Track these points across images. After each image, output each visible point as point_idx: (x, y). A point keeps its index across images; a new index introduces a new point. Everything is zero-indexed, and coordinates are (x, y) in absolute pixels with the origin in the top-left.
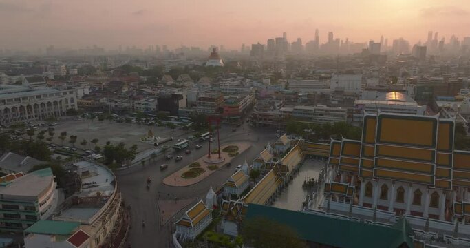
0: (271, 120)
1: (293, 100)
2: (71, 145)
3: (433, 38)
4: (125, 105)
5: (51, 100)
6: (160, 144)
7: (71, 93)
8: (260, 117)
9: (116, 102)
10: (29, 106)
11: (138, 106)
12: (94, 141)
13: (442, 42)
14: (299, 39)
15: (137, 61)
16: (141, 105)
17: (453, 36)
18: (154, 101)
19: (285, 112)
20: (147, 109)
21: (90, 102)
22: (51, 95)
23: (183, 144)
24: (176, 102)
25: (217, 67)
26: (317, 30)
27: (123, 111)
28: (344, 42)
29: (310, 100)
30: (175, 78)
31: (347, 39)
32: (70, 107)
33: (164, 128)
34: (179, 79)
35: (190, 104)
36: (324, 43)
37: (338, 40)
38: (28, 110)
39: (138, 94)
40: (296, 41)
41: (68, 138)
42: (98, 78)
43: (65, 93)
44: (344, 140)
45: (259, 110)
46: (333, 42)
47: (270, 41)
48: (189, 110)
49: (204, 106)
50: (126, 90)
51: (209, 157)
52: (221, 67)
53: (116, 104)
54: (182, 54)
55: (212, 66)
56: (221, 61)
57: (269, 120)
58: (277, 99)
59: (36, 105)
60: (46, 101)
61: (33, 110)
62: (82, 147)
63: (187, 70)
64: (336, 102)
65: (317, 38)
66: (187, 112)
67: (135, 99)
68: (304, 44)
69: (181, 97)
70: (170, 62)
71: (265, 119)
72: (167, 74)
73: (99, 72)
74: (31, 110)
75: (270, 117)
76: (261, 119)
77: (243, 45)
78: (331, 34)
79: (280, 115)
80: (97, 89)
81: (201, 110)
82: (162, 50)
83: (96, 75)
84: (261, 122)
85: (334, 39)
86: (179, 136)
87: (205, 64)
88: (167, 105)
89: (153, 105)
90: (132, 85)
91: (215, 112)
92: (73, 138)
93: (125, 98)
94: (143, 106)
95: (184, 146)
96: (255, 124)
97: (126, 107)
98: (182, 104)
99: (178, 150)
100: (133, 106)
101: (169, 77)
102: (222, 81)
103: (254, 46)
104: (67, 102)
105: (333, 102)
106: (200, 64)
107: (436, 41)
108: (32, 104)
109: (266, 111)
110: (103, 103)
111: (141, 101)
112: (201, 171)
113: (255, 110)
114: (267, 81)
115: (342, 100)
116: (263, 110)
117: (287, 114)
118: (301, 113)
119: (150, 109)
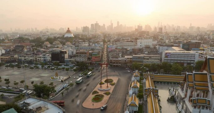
1: (125, 52)
2: (7, 85)
3: (160, 25)
4: (31, 58)
6: (65, 80)
9: (25, 57)
11: (39, 58)
12: (22, 82)
14: (104, 25)
15: (25, 35)
16: (41, 57)
18: (48, 55)
20: (45, 60)
21: (8, 57)
24: (63, 55)
25: (70, 37)
26: (111, 21)
27: (30, 62)
28: (124, 26)
29: (134, 52)
30: (51, 43)
33: (61, 71)
34: (54, 43)
35: (70, 57)
39: (37, 52)
40: (103, 25)
41: (3, 80)
42: (7, 44)
45: (114, 58)
47: (92, 25)
48: (71, 60)
49: (80, 57)
51: (101, 87)
52: (73, 37)
53: (25, 58)
54: (48, 32)
55: (68, 37)
56: (72, 35)
57: (119, 63)
58: (119, 52)
63: (55, 39)
64: (147, 53)
65: (112, 24)
66: (70, 61)
67: (36, 55)
68: (106, 27)
69: (66, 52)
70: (43, 36)
71: (117, 63)
72: (46, 41)
73: (6, 41)
75: (120, 62)
76: (114, 63)
77: (77, 28)
78: (118, 23)
79: (125, 61)
80: (8, 50)
81: (78, 59)
83: (5, 43)
84: (115, 64)
85: (120, 24)
86: (73, 75)
87: (64, 36)
89: (49, 57)
91: (87, 60)
92: (7, 81)
93: (30, 54)
94: (42, 59)
96: (111, 66)
97: (31, 60)
98: (66, 56)
99: (78, 84)
100: (36, 59)
101: (47, 43)
102: (80, 44)
103: (84, 27)
105: (145, 53)
106: (61, 36)
107: (162, 26)
109: (118, 58)
110: (16, 58)
111: (41, 56)
112: (102, 96)
113: (111, 58)
114: (102, 43)
115: (150, 51)
116: (116, 58)
117: (129, 59)
118: (137, 59)
119: (47, 60)
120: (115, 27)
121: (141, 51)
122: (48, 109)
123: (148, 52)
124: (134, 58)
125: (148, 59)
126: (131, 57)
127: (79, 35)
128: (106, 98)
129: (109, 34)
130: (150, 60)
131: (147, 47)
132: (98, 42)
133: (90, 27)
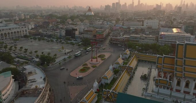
0: (119, 41)
1: (128, 31)
2: (25, 54)
3: (183, 3)
4: (51, 33)
5: (16, 30)
6: (68, 53)
7: (25, 27)
8: (114, 40)
10: (5, 34)
11: (56, 33)
12: (36, 52)
13: (187, 5)
14: (126, 4)
15: (56, 12)
16: (58, 33)
18: (64, 31)
19: (126, 38)
21: (34, 31)
22: (16, 28)
23: (79, 53)
24: (74, 32)
25: (91, 15)
27: (50, 36)
28: (145, 5)
29: (136, 32)
30: (73, 20)
31: (146, 3)
32: (25, 34)
33: (69, 45)
35: (81, 33)
36: (136, 5)
37: (142, 4)
38: (5, 36)
39: (56, 28)
40: (124, 4)
41: (23, 50)
42: (38, 20)
43: (22, 28)
44: (164, 55)
45: (114, 36)
46: (140, 5)
47: (113, 4)
48: (80, 36)
49: (87, 34)
50: (51, 26)
51: (92, 60)
52: (93, 15)
53: (46, 33)
54: (75, 9)
55: (89, 15)
56: (93, 13)
58: (121, 31)
59: (9, 33)
60: (13, 31)
61: (8, 36)
62: (30, 55)
63: (78, 17)
64: (148, 33)
65: (133, 3)
67: (55, 30)
68: (127, 5)
69: (76, 30)
70: (70, 13)
71: (116, 41)
72: (69, 18)
73: (39, 17)
74: (6, 35)
75: (119, 40)
76: (114, 41)
77: (101, 6)
78: (139, 1)
79: (124, 39)
80: (38, 25)
81: (85, 36)
82: (66, 8)
83: (38, 19)
84: (114, 42)
85: (141, 3)
86: (76, 49)
87: (85, 14)
88: (70, 33)
89: (63, 33)
90: (53, 23)
91: (92, 37)
92: (26, 50)
93: (50, 30)
94: (59, 34)
95: (79, 55)
96: (111, 43)
98: (77, 33)
99: (76, 57)
100: (54, 34)
101: (70, 20)
102: (94, 22)
103: (106, 6)
104: (24, 32)
106: (83, 14)
107: (184, 4)
108: (7, 33)
109: (117, 37)
110: (40, 32)
111: (58, 31)
112: (89, 68)
113: (111, 36)
114: (114, 22)
115: (151, 32)
116: (116, 37)
117: (127, 39)
118: (134, 38)
119: (62, 35)
121: (142, 31)
122: (36, 74)
123: (150, 32)
124: (131, 37)
125: (144, 39)
126: (128, 36)
127: (99, 13)
128: (92, 69)
129: (127, 13)
131: (150, 28)
132: (110, 21)
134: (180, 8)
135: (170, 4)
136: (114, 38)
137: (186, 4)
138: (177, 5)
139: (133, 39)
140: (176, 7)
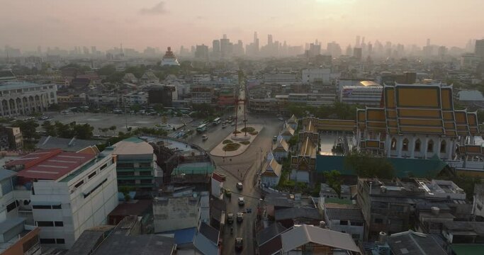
0: (269, 107)
1: (277, 90)
3: (361, 43)
4: (111, 99)
5: (33, 94)
6: (178, 129)
7: (51, 87)
8: (258, 104)
9: (100, 96)
10: (11, 100)
11: (127, 99)
12: (112, 128)
13: (370, 46)
14: (240, 42)
16: (129, 97)
17: (377, 41)
18: (143, 94)
19: (281, 99)
20: (137, 102)
21: (67, 97)
22: (32, 89)
24: (169, 93)
25: (173, 66)
26: (256, 33)
27: (109, 106)
28: (282, 45)
29: (293, 89)
30: (138, 76)
31: (285, 42)
32: (51, 103)
34: (144, 77)
35: (181, 97)
36: (264, 45)
37: (277, 42)
38: (10, 105)
40: (237, 43)
43: (45, 88)
44: (367, 108)
45: (257, 97)
46: (272, 45)
47: (215, 42)
48: (183, 101)
49: (198, 97)
51: (236, 135)
52: (178, 66)
53: (101, 98)
54: (122, 55)
55: (168, 65)
56: (176, 60)
57: (266, 107)
59: (18, 100)
60: (27, 95)
61: (16, 105)
64: (317, 92)
65: (257, 40)
66: (181, 103)
67: (120, 93)
68: (244, 46)
69: (173, 89)
70: (114, 62)
71: (262, 107)
74: (14, 104)
75: (268, 105)
76: (258, 106)
77: (182, 47)
78: (270, 37)
79: (277, 102)
81: (196, 100)
82: (90, 52)
84: (258, 109)
85: (274, 42)
86: (190, 123)
87: (160, 63)
88: (160, 97)
89: (144, 97)
91: (210, 102)
94: (133, 100)
96: (253, 111)
97: (112, 101)
98: (175, 95)
100: (121, 99)
101: (130, 75)
103: (198, 47)
104: (47, 97)
105: (314, 92)
107: (363, 44)
108: (15, 98)
109: (263, 98)
110: (83, 98)
111: (130, 94)
112: (238, 146)
113: (252, 98)
114: (236, 77)
115: (322, 89)
116: (261, 98)
117: (283, 100)
118: (296, 99)
119: (141, 102)
120: (263, 47)
121: (306, 88)
123: (319, 91)
124: (291, 97)
125: (315, 100)
126: (286, 96)
127: (189, 62)
128: (243, 147)
130: (317, 102)
131: (318, 82)
132: (228, 75)
133: (210, 46)
134: (358, 51)
135: (337, 42)
136: (259, 100)
137: (366, 43)
138: (350, 46)
139: (295, 101)
140: (349, 49)
